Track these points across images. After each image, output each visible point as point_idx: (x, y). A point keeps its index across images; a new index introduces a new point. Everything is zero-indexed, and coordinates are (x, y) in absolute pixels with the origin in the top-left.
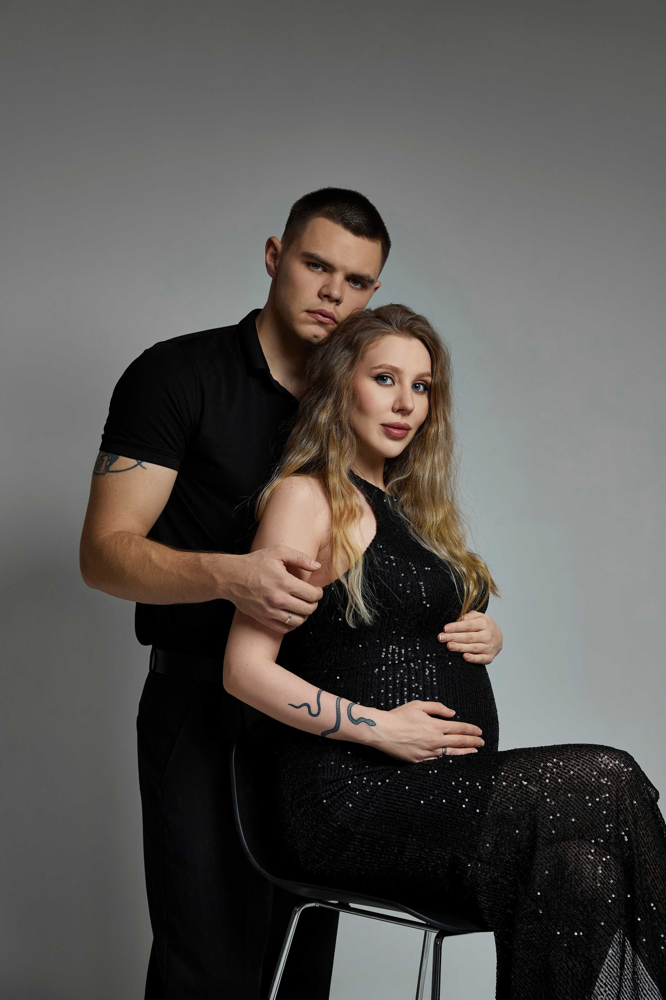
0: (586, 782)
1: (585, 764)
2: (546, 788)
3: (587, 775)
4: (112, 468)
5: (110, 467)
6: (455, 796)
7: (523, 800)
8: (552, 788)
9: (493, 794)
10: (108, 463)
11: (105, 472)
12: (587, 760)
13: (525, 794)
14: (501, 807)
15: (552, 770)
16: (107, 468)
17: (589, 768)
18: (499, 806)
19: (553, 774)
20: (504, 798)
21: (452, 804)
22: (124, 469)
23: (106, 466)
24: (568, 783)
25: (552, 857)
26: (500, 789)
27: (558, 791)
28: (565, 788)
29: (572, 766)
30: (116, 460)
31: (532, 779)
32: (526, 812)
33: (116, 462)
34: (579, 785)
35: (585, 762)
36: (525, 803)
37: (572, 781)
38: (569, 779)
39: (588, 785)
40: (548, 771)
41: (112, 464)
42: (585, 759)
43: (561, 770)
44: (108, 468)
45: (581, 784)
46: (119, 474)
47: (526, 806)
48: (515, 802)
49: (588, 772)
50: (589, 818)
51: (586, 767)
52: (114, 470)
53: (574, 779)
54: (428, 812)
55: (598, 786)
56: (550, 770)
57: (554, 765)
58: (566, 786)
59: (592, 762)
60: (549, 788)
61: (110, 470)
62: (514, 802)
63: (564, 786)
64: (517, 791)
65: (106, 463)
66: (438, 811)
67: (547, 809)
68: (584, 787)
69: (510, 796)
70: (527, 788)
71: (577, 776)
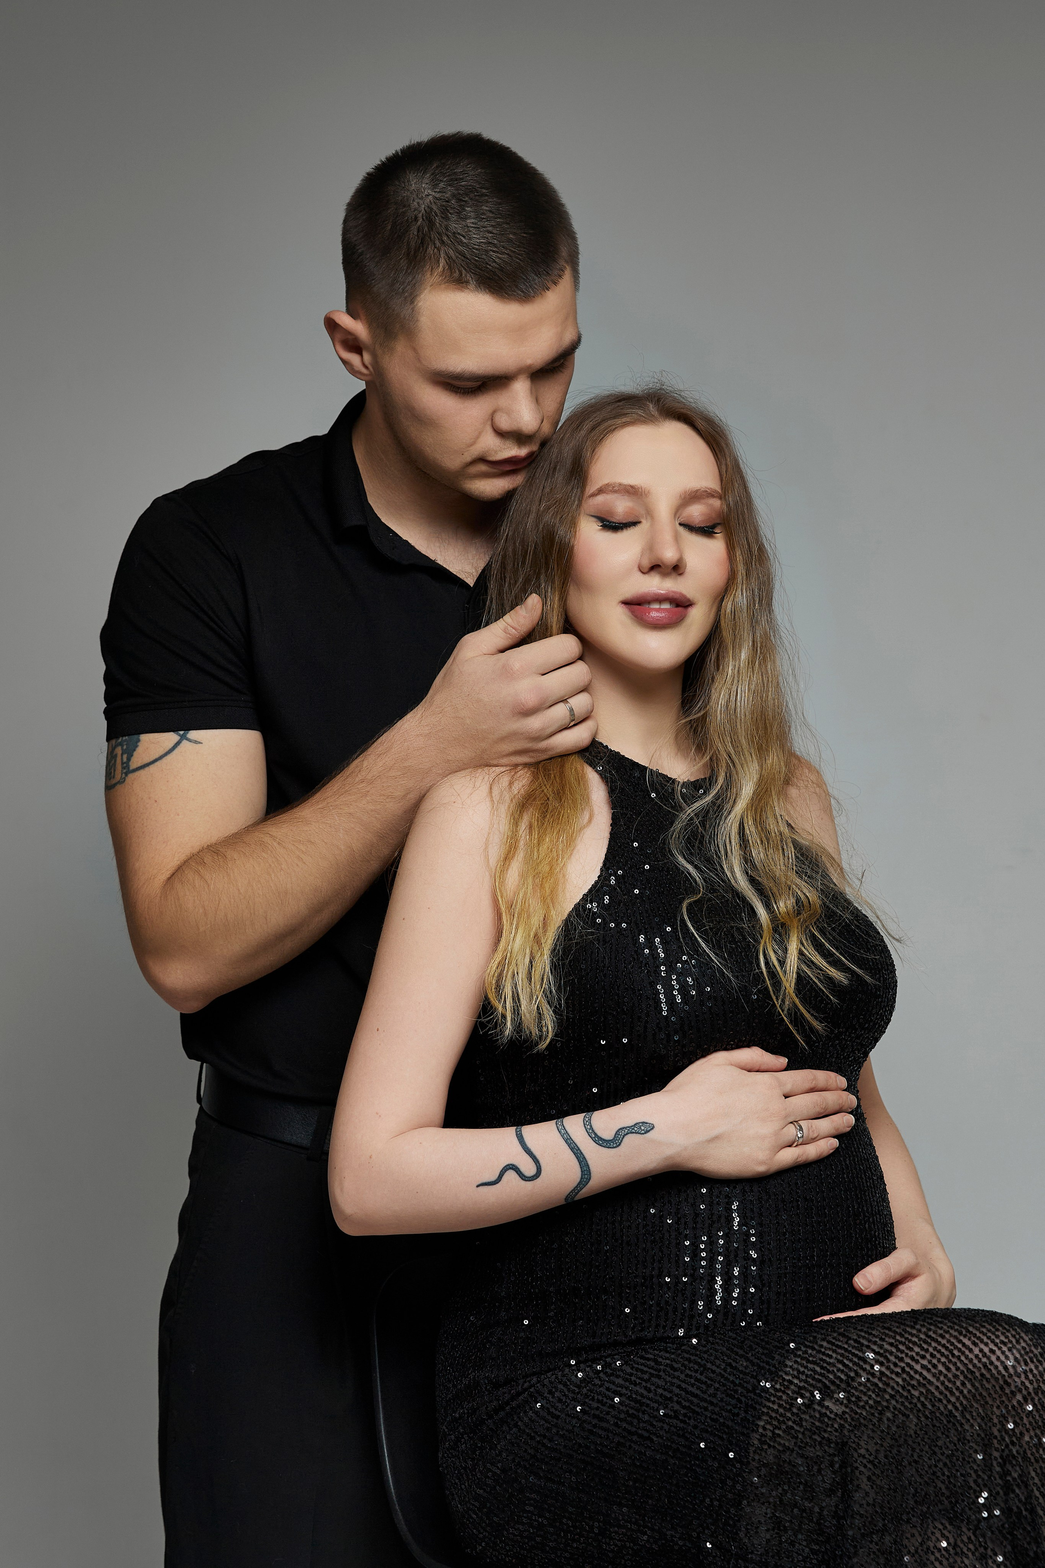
0: (937, 1394)
1: (938, 1356)
2: (858, 1406)
3: (938, 1379)
4: (134, 764)
5: (131, 763)
6: (692, 1422)
7: (815, 1433)
8: (871, 1407)
9: (760, 1419)
10: (125, 756)
11: (124, 775)
12: (944, 1346)
13: (819, 1421)
14: (774, 1447)
15: (872, 1367)
16: (126, 766)
17: (944, 1364)
18: (770, 1446)
19: (873, 1375)
20: (780, 1429)
21: (687, 1439)
22: (157, 756)
23: (123, 763)
24: (902, 1396)
25: (874, 1553)
26: (773, 1410)
27: (881, 1413)
28: (895, 1408)
29: (912, 1358)
30: (137, 746)
31: (832, 1388)
32: (823, 1457)
33: (137, 749)
34: (922, 1399)
35: (939, 1351)
36: (819, 1439)
37: (909, 1391)
38: (903, 1388)
39: (940, 1400)
40: (864, 1370)
41: (132, 755)
42: (939, 1343)
43: (888, 1368)
44: (128, 766)
45: (926, 1398)
46: (152, 768)
47: (820, 1443)
48: (800, 1436)
49: (941, 1372)
50: (943, 1474)
51: (939, 1361)
52: (139, 765)
53: (913, 1386)
54: (645, 1455)
55: (961, 1404)
56: (868, 1368)
57: (878, 1357)
58: (897, 1401)
59: (951, 1352)
60: (863, 1407)
61: (131, 768)
62: (797, 1438)
63: (894, 1402)
64: (804, 1413)
65: (122, 759)
66: (662, 1453)
67: (862, 1451)
68: (933, 1406)
69: (790, 1423)
70: (823, 1406)
71: (918, 1381)
